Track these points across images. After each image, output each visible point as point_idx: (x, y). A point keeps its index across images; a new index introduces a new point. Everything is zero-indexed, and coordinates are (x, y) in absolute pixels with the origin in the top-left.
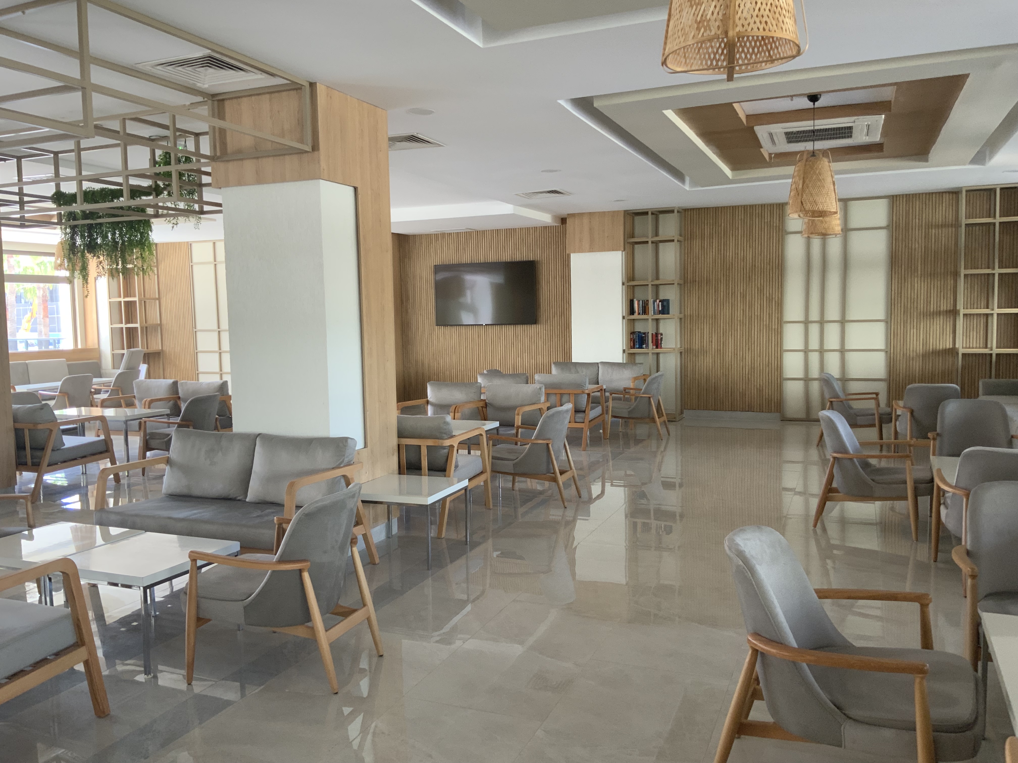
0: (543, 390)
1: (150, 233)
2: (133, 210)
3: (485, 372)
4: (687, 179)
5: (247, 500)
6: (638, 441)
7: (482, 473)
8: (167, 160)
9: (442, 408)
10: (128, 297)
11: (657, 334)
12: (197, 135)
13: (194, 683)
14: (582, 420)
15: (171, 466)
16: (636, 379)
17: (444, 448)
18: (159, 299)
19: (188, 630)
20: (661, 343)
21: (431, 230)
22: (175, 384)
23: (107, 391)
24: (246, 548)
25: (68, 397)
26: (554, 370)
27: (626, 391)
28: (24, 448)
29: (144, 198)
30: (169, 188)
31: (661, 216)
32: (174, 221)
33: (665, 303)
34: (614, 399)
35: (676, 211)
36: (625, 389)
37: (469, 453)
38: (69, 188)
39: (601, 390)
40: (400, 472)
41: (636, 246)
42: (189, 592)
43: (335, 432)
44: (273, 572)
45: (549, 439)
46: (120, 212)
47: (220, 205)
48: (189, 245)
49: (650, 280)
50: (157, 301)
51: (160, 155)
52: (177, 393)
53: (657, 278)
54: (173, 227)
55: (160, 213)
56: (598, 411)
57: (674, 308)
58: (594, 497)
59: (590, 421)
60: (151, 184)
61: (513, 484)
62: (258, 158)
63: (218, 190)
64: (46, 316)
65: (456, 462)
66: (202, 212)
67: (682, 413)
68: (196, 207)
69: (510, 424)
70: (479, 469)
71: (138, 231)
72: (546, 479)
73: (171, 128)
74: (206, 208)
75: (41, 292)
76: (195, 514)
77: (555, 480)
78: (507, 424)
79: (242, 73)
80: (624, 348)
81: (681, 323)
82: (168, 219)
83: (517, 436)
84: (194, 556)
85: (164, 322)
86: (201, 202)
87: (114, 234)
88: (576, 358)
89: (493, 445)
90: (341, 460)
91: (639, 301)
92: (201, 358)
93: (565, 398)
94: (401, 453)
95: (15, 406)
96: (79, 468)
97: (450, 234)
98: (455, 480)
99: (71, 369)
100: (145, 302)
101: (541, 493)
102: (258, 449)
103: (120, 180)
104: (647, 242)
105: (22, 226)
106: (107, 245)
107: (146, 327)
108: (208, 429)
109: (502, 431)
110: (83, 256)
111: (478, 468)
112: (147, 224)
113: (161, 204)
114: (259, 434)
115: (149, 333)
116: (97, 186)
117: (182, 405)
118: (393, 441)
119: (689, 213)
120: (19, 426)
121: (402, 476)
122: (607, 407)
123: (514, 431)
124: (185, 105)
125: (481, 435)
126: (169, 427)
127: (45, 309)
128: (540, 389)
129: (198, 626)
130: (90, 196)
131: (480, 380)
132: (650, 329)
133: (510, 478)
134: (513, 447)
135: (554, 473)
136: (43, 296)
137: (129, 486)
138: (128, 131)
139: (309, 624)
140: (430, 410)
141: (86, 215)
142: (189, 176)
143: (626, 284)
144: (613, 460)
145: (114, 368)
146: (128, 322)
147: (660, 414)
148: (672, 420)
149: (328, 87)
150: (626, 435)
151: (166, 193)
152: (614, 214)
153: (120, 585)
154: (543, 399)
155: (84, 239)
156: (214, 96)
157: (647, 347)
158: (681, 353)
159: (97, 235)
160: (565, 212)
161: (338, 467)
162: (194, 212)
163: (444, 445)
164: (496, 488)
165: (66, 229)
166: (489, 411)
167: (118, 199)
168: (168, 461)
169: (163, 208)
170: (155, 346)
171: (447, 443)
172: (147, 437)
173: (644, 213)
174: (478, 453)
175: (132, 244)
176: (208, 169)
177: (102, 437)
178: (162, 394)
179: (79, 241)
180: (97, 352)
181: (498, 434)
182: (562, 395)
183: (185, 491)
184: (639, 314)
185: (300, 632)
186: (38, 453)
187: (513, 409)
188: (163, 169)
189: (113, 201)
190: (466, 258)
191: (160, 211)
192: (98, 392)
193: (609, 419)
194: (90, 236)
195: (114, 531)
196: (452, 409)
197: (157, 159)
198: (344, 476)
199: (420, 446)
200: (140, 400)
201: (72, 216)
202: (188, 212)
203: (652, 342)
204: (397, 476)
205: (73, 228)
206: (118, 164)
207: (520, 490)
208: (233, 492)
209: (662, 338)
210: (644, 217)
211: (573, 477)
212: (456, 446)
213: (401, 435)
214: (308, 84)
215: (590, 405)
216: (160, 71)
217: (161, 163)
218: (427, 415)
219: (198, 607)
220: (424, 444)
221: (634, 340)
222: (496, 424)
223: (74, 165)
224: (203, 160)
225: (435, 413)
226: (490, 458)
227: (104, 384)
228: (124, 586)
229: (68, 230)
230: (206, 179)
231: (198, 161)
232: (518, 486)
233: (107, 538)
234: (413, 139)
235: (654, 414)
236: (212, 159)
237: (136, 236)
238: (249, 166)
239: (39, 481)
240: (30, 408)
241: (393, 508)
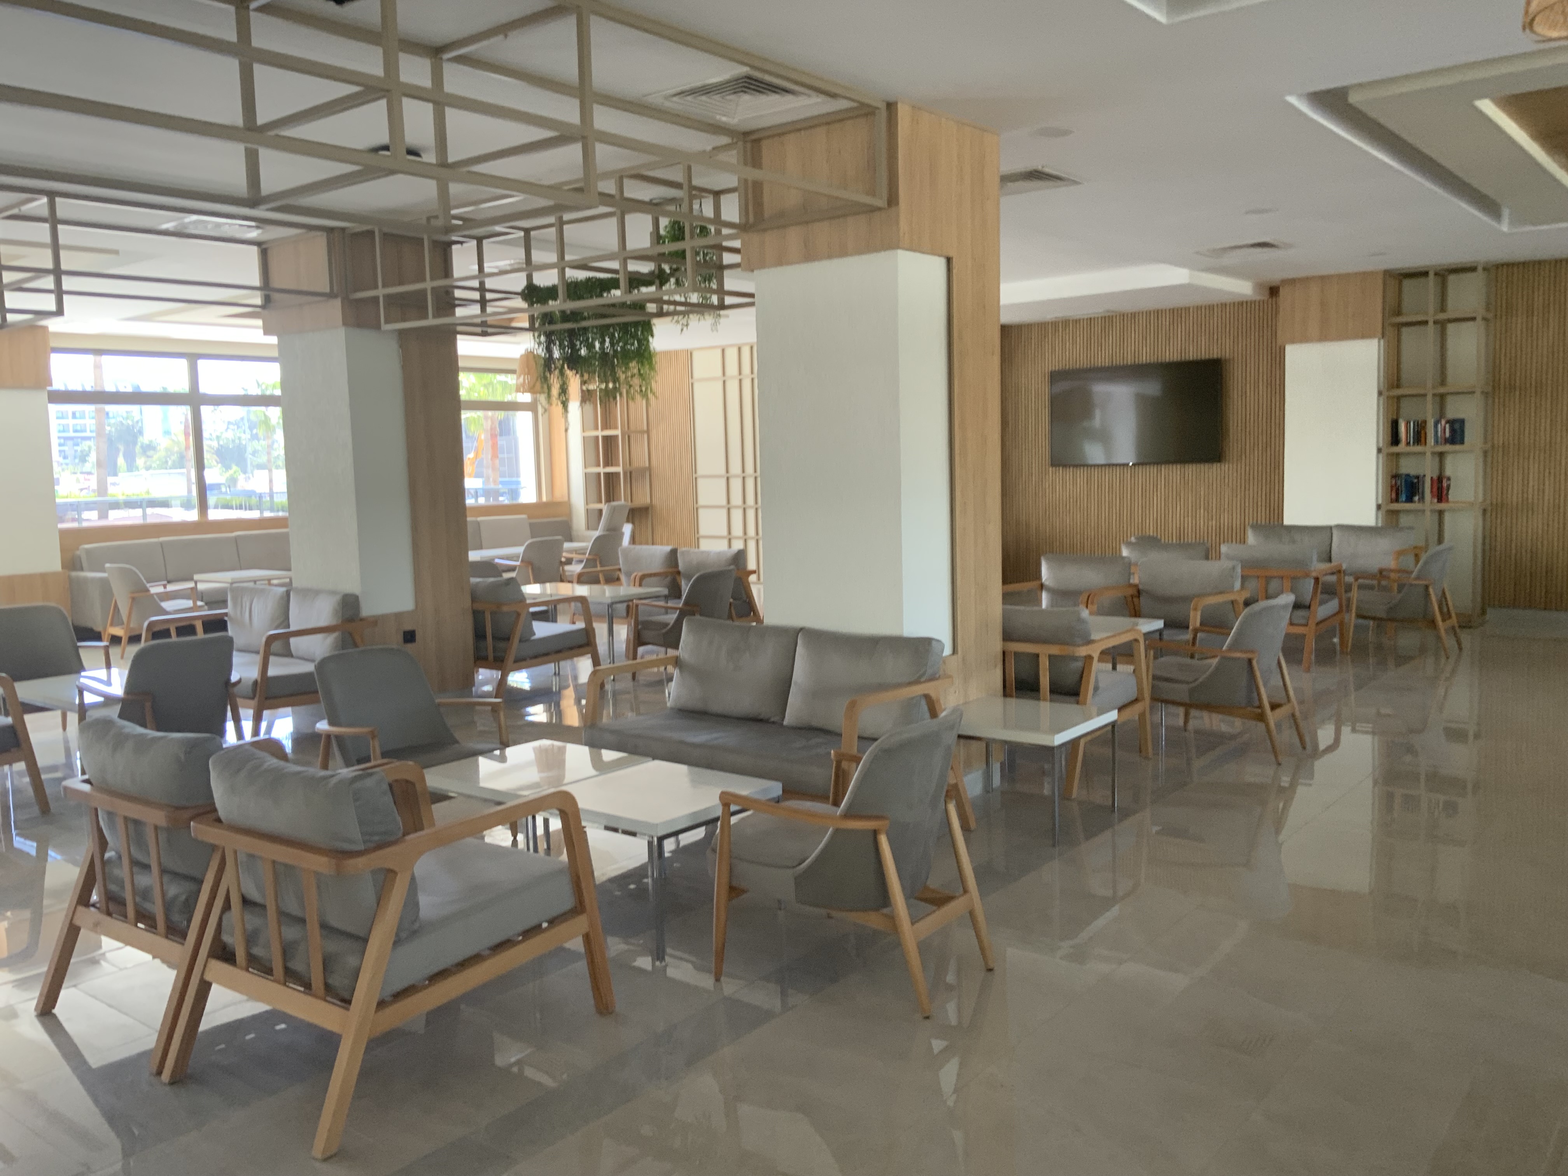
0: (1239, 570)
1: (650, 339)
2: (629, 307)
3: (1133, 539)
4: (1506, 212)
5: (785, 723)
6: (1402, 660)
7: (1136, 701)
8: (677, 232)
9: (1063, 595)
10: (607, 428)
11: (1440, 479)
12: (717, 194)
13: (722, 979)
14: (1303, 621)
15: (681, 671)
16: (1400, 553)
17: (1075, 659)
18: (648, 432)
19: (718, 902)
20: (1447, 494)
21: (1050, 316)
22: (674, 553)
23: (581, 561)
24: (791, 791)
25: (532, 569)
26: (1251, 538)
27: (1382, 573)
28: (484, 637)
29: (644, 290)
30: (677, 274)
31: (1452, 278)
32: (684, 321)
33: (1457, 426)
34: (1360, 587)
35: (1480, 269)
36: (1381, 571)
37: (1114, 668)
38: (546, 279)
39: (1339, 571)
40: (1006, 694)
41: (1405, 331)
42: (720, 849)
43: (912, 629)
44: (837, 831)
45: (1252, 652)
46: (611, 311)
47: (752, 295)
48: (690, 354)
49: (1429, 384)
50: (646, 436)
51: (666, 227)
52: (676, 565)
53: (1443, 382)
54: (682, 330)
55: (665, 310)
56: (1332, 606)
57: (1473, 434)
58: (1322, 747)
59: (1318, 624)
60: (653, 268)
61: (1186, 721)
62: (807, 223)
63: (750, 274)
64: (495, 456)
65: (1097, 681)
66: (722, 306)
67: (1483, 612)
68: (715, 299)
69: (1183, 626)
70: (1132, 694)
71: (634, 336)
72: (1242, 716)
73: (686, 187)
74: (729, 300)
75: (489, 422)
76: (716, 739)
77: (1261, 717)
78: (1176, 624)
79: (789, 97)
80: (1380, 502)
81: (1485, 462)
82: (676, 318)
83: (1194, 643)
84: (726, 799)
85: (654, 463)
86: (722, 292)
87: (602, 343)
88: (1289, 519)
89: (1155, 658)
90: (921, 672)
91: (1408, 423)
92: (704, 516)
93: (1274, 585)
94: (1007, 664)
95: (474, 580)
96: (550, 668)
97: (1077, 321)
98: (1094, 710)
99: (534, 530)
100: (629, 437)
101: (1233, 737)
102: (800, 650)
103: (615, 265)
104: (1425, 323)
105: (484, 334)
106: (594, 357)
107: (631, 473)
108: (720, 618)
109: (1168, 635)
110: (562, 373)
111: (1131, 692)
112: (647, 328)
113: (666, 298)
114: (801, 629)
115: (633, 481)
116: (582, 275)
117: (683, 583)
118: (996, 645)
119: (1505, 270)
120: (479, 606)
121: (1009, 700)
122: (1349, 600)
123: (1189, 636)
124: (704, 151)
125: (1136, 640)
126: (667, 613)
127: (494, 446)
128: (1234, 568)
129: (730, 899)
130: (575, 290)
131: (1125, 553)
132: (1427, 469)
133: (1181, 711)
134: (1188, 661)
135: (1260, 706)
136: (491, 429)
137: (615, 694)
138: (627, 194)
139: (885, 911)
140: (1045, 598)
141: (566, 317)
142: (705, 255)
143: (1386, 393)
144: (1356, 690)
145: (588, 528)
146: (607, 464)
147: (1446, 616)
148: (1466, 623)
149: (914, 107)
150: (1379, 647)
151: (673, 280)
152: (1365, 276)
153: (620, 831)
154: (1238, 585)
155: (564, 349)
156: (746, 134)
157: (1422, 499)
158: (1485, 511)
159: (580, 345)
160: (1275, 277)
161: (917, 682)
162: (711, 307)
163: (1077, 654)
164: (1156, 727)
165: (539, 336)
166: (1144, 603)
167: (609, 291)
168: (677, 662)
169: (669, 303)
170: (642, 498)
171: (1083, 651)
172: (640, 627)
173: (1422, 274)
174: (1131, 668)
175: (626, 356)
176: (737, 244)
177: (580, 625)
178: (657, 566)
179: (556, 354)
180: (566, 506)
181: (1161, 639)
182: (1268, 579)
183: (699, 706)
184: (1408, 444)
185: (873, 920)
186: (502, 645)
187: (1186, 599)
188: (669, 247)
189: (602, 296)
190: (1103, 359)
191: (665, 307)
192: (569, 561)
193: (1351, 619)
194: (572, 346)
195: (609, 755)
196: (1084, 598)
197: (662, 232)
198: (927, 697)
199: (1037, 656)
200: (628, 575)
201: (548, 318)
202: (703, 308)
203: (1432, 492)
204: (1000, 700)
205: (549, 335)
206: (613, 244)
207: (1197, 732)
208: (765, 710)
209: (1448, 487)
210: (1422, 280)
211: (1293, 715)
212: (1096, 656)
213: (1008, 636)
214: (885, 104)
215: (1319, 596)
216: (676, 105)
217: (665, 237)
218: (1041, 605)
219: (731, 870)
220: (1044, 651)
221: (1397, 490)
222: (1159, 624)
223: (554, 247)
224: (725, 231)
225: (1052, 604)
226: (1150, 677)
227: (577, 551)
228: (626, 832)
229: (543, 338)
230: (728, 258)
231: (718, 232)
232: (1192, 724)
233: (600, 766)
234: (1035, 175)
235: (1434, 613)
236: (743, 228)
237: (633, 344)
238: (794, 236)
239: (503, 681)
240: (492, 582)
241: (994, 748)
